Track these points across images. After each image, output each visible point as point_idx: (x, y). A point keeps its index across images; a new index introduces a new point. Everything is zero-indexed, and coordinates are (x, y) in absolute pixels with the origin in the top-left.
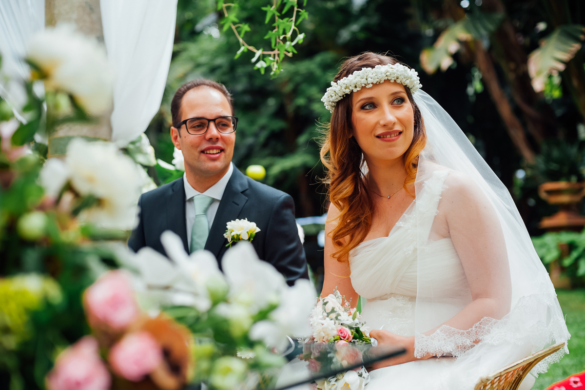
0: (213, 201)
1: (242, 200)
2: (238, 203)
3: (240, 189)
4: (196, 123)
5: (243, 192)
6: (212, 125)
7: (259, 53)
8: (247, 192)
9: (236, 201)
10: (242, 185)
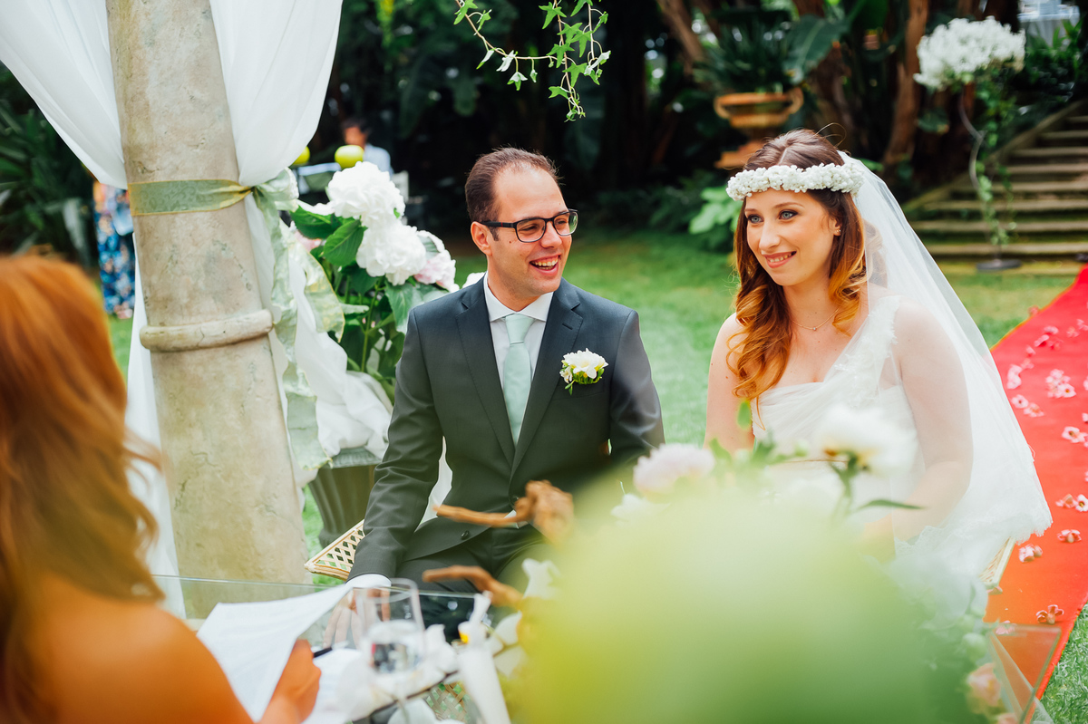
0: (535, 321)
1: (575, 323)
2: (571, 326)
3: (570, 305)
4: (529, 224)
5: (573, 309)
6: (550, 225)
7: (509, 59)
8: (580, 308)
9: (568, 324)
10: (570, 298)
